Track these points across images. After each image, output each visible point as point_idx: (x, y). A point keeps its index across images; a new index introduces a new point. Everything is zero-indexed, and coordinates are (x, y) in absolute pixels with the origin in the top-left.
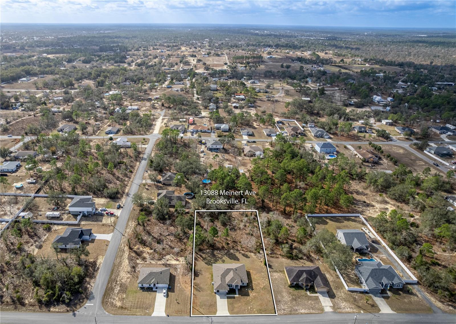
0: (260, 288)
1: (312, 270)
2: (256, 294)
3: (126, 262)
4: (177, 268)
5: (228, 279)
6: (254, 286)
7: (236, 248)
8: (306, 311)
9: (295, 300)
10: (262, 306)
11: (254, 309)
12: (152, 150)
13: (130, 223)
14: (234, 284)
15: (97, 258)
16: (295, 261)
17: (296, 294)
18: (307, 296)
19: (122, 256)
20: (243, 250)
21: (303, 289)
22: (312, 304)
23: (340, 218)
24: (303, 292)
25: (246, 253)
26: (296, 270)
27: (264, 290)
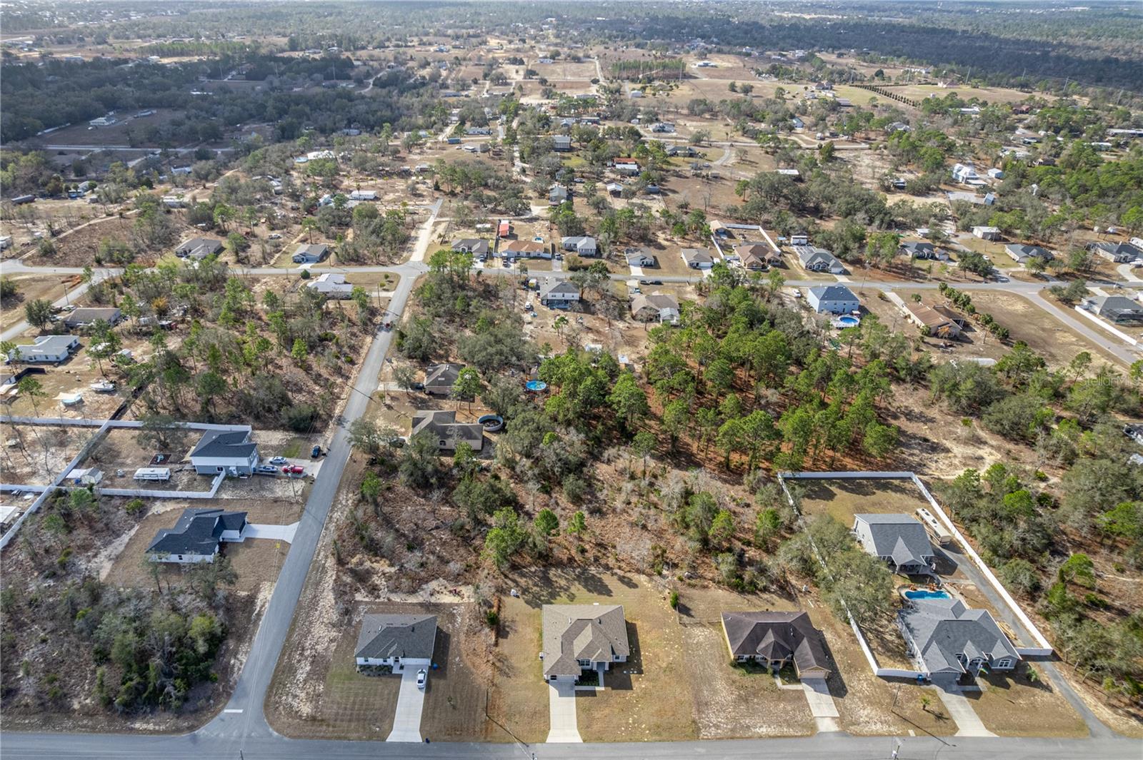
0: (660, 667)
1: (790, 624)
2: (649, 685)
3: (328, 598)
4: (454, 615)
5: (580, 645)
6: (643, 663)
7: (603, 561)
8: (772, 731)
9: (746, 701)
10: (662, 717)
11: (642, 724)
12: (406, 305)
13: (342, 497)
14: (593, 660)
15: (256, 590)
16: (750, 597)
17: (749, 684)
18: (774, 689)
19: (318, 584)
20: (620, 568)
21: (765, 671)
22: (787, 713)
23: (865, 482)
24: (764, 680)
25: (628, 575)
26: (750, 623)
27: (668, 673)
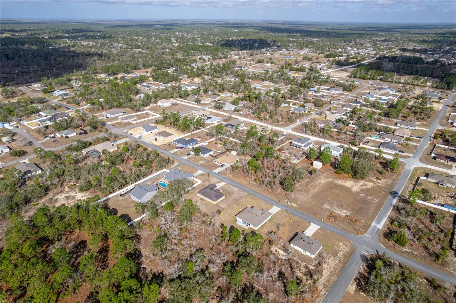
4: (283, 246)
